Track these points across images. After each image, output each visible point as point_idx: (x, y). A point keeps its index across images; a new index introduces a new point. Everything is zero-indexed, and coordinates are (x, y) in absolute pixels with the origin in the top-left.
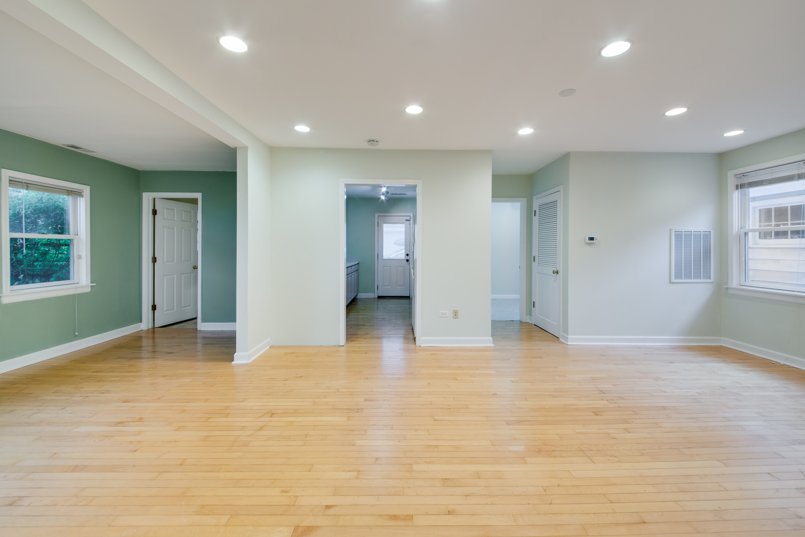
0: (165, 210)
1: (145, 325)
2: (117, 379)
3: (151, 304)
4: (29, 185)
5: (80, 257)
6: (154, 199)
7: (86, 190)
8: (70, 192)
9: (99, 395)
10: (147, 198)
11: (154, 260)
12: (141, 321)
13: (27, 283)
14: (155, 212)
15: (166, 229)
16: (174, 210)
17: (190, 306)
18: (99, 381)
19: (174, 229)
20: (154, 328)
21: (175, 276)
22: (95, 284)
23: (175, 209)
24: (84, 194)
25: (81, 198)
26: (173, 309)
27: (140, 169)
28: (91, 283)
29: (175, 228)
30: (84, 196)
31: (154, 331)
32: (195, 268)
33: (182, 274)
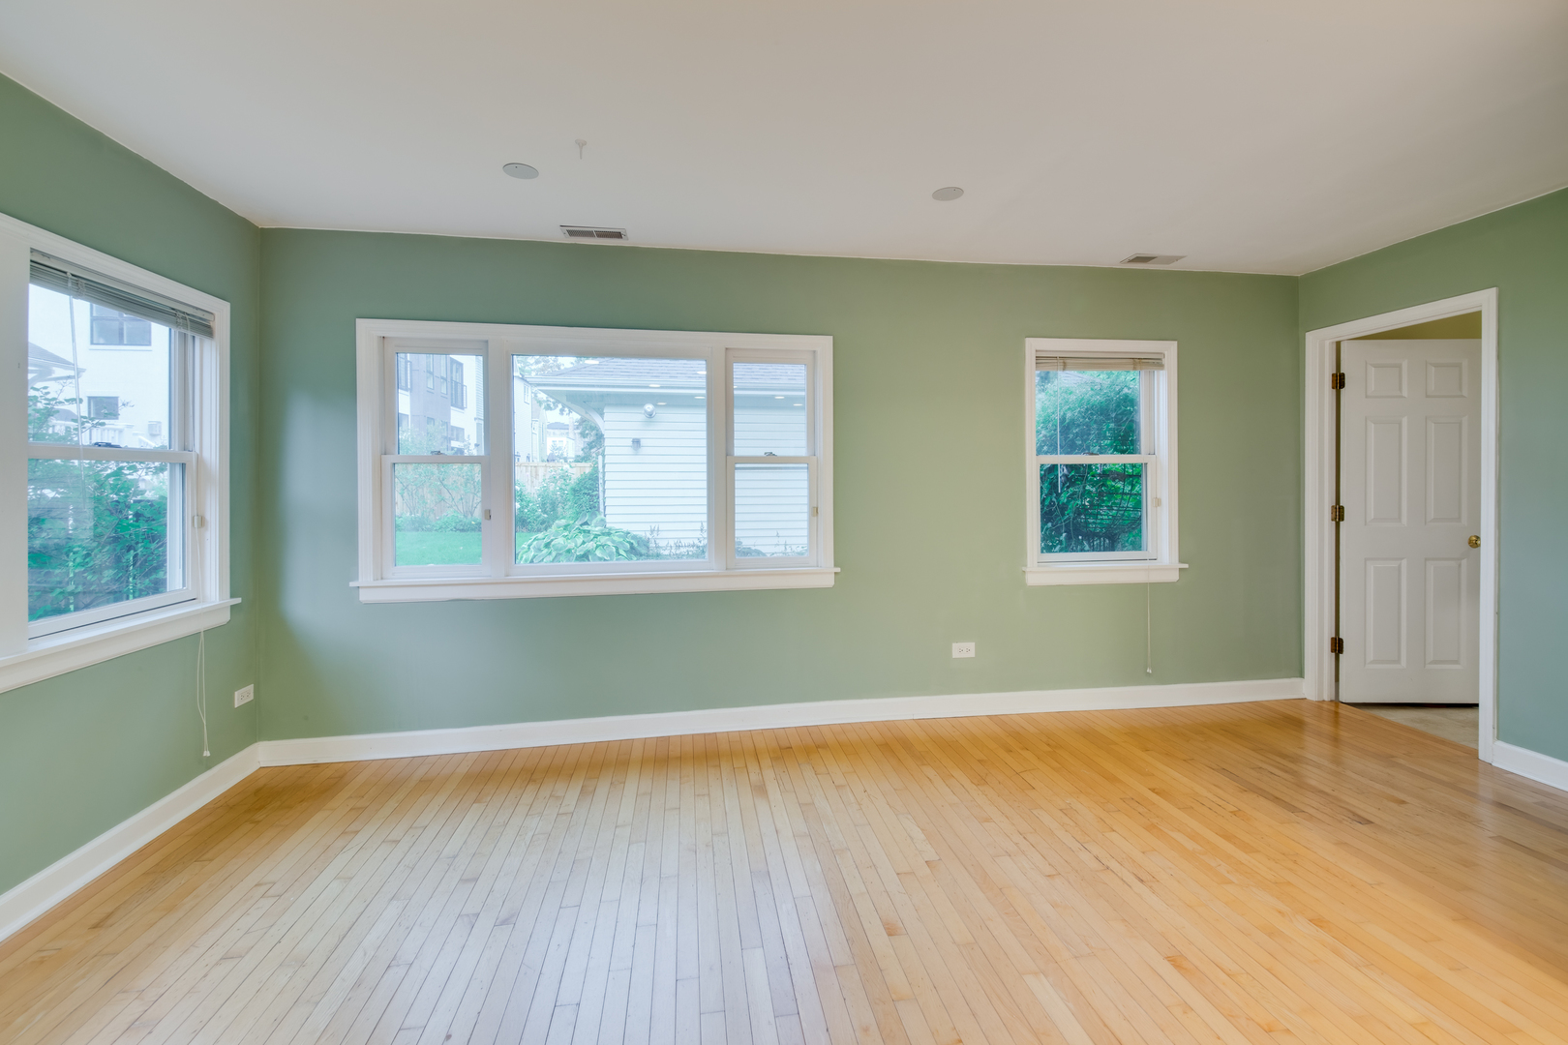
0: (1372, 371)
1: (1311, 686)
2: (1190, 845)
3: (1328, 634)
4: (1068, 361)
5: (1158, 502)
6: (1338, 344)
7: (1170, 350)
8: (1138, 362)
9: (1131, 879)
10: (1317, 346)
11: (1339, 514)
12: (1301, 675)
13: (1073, 551)
14: (1339, 381)
15: (1372, 427)
16: (1399, 366)
17: (1456, 662)
18: (1151, 828)
19: (1400, 424)
20: (1336, 702)
21: (1404, 563)
22: (1186, 566)
23: (1405, 365)
24: (1165, 361)
25: (1161, 372)
26: (1398, 661)
27: (1297, 271)
28: (1181, 561)
29: (1405, 421)
30: (1166, 366)
31: (1336, 713)
32: (1475, 543)
33: (1426, 559)
